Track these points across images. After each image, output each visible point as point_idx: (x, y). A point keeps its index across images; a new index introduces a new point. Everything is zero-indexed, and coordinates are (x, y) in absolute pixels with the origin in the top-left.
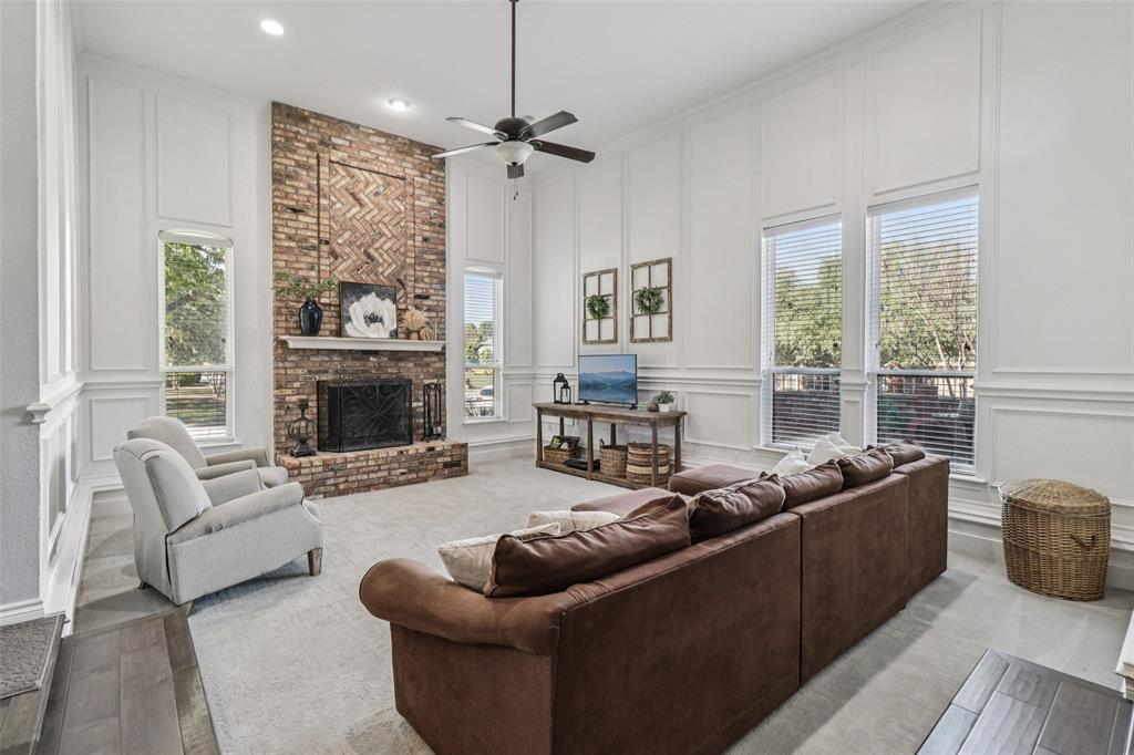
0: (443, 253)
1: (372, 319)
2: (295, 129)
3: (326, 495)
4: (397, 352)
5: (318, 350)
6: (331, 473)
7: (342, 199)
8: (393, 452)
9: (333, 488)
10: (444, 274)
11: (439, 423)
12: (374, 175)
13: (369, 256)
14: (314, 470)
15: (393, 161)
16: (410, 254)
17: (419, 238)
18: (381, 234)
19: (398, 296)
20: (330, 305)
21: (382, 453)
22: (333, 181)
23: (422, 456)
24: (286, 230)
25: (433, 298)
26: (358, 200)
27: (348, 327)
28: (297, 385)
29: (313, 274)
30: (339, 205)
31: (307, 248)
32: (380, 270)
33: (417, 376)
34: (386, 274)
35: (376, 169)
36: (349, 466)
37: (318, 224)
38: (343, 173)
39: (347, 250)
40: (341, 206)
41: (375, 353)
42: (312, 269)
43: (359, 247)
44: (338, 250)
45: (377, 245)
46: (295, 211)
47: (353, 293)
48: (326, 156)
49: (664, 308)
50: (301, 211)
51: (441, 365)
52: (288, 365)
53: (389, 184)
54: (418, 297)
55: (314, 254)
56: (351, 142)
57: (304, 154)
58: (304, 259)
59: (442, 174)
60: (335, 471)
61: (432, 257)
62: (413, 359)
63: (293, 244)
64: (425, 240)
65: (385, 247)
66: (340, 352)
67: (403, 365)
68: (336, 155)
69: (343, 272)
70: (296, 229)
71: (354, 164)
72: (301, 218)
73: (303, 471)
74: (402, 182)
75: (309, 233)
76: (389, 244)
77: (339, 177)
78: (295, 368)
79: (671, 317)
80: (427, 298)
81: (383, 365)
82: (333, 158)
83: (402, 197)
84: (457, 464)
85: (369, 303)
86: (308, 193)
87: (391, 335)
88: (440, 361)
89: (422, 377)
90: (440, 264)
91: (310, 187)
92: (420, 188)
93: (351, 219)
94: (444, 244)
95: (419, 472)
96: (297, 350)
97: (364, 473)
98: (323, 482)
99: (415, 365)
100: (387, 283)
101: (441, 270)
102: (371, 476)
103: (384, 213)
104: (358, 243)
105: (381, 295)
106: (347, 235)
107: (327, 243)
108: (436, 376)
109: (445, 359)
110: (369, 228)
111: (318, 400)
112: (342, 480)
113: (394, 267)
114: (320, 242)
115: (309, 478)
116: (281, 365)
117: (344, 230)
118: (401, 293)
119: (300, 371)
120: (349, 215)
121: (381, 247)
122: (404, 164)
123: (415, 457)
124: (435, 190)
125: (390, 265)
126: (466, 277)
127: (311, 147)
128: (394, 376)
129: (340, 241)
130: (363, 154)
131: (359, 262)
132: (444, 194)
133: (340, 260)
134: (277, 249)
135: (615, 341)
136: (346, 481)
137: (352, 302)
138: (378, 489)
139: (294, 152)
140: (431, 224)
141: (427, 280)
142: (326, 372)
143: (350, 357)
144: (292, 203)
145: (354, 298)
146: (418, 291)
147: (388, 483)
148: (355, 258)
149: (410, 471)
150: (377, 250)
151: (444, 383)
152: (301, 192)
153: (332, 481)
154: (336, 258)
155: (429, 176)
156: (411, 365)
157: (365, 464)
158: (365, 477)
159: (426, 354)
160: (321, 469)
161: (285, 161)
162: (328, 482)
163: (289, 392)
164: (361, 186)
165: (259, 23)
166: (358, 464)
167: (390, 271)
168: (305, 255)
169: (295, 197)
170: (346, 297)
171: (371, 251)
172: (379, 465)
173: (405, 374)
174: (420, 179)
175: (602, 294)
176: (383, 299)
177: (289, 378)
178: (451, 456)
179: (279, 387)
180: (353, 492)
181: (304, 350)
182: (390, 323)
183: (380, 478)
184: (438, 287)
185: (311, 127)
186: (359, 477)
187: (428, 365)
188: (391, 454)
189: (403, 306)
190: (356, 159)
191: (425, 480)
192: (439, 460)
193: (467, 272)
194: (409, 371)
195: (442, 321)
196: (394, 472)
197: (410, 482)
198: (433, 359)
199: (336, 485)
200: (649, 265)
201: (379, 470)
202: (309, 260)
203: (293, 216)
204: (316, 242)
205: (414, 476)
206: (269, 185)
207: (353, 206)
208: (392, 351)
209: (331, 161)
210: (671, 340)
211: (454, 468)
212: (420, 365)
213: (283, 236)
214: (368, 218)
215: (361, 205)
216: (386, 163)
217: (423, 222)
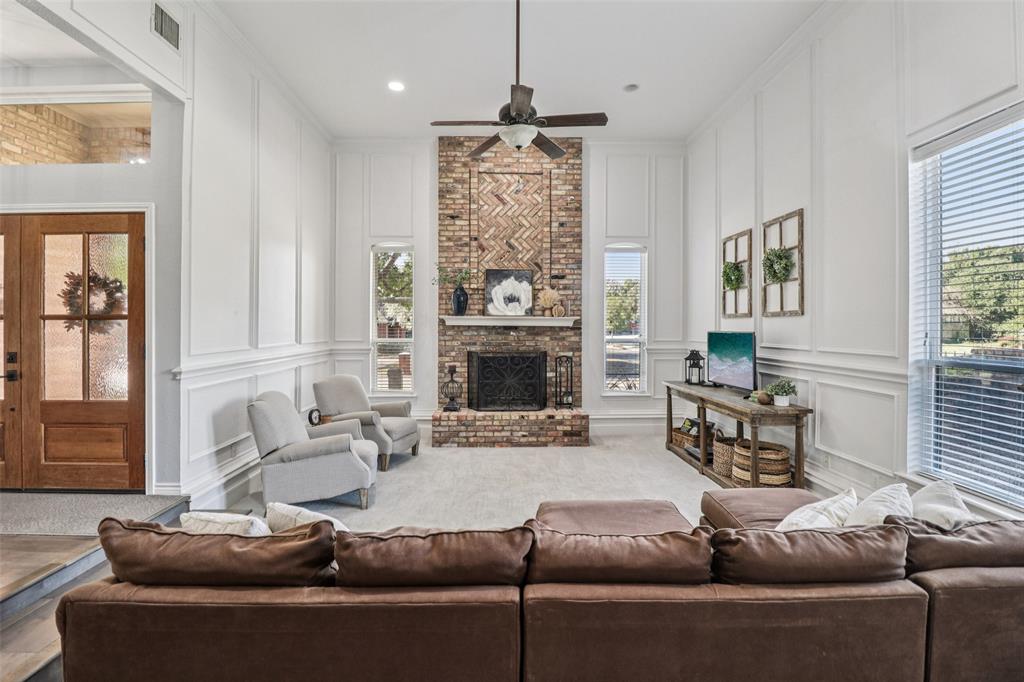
0: (579, 235)
1: (511, 299)
2: (453, 154)
3: (459, 444)
4: (534, 327)
5: (469, 327)
6: (463, 428)
7: (489, 202)
8: (515, 415)
9: (465, 440)
10: (581, 254)
11: (570, 393)
12: (514, 176)
13: (511, 246)
14: (450, 423)
15: (531, 160)
16: (545, 240)
17: (555, 225)
18: (521, 226)
19: (535, 278)
20: (478, 289)
21: (506, 415)
22: (482, 188)
23: (543, 422)
24: (447, 233)
25: (568, 277)
26: (501, 200)
27: (490, 308)
28: (453, 354)
29: (465, 265)
30: (486, 207)
31: (461, 246)
32: (520, 256)
33: (553, 349)
34: (525, 259)
35: (516, 170)
36: (478, 423)
37: (470, 225)
38: (489, 179)
39: (492, 243)
40: (489, 207)
41: (515, 328)
42: (465, 261)
43: (502, 239)
44: (485, 244)
45: (517, 235)
46: (453, 217)
47: (495, 279)
48: (475, 169)
49: (795, 273)
50: (457, 217)
51: (576, 339)
52: (447, 338)
53: (528, 181)
54: (556, 277)
55: (467, 249)
56: (496, 152)
57: (459, 172)
58: (459, 254)
59: (578, 162)
60: (467, 426)
61: (568, 240)
62: (549, 333)
63: (451, 244)
64: (562, 225)
65: (524, 237)
66: (486, 328)
67: (539, 338)
68: (483, 167)
69: (489, 262)
70: (454, 231)
71: (498, 170)
72: (458, 222)
73: (442, 423)
74: (539, 177)
75: (463, 234)
76: (528, 233)
77: (486, 184)
78: (452, 340)
79: (802, 285)
80: (563, 277)
81: (521, 338)
82: (481, 170)
83: (539, 191)
84: (578, 434)
85: (509, 286)
86: (462, 201)
87: (526, 313)
88: (575, 335)
89: (557, 349)
90: (576, 245)
91: (464, 197)
92: (557, 179)
93: (495, 217)
94: (580, 226)
95: (540, 437)
96: (453, 327)
97: (490, 431)
98: (457, 434)
99: (551, 339)
100: (525, 267)
101: (577, 251)
102: (496, 434)
103: (523, 207)
104: (501, 236)
105: (519, 278)
106: (492, 231)
107: (476, 239)
108: (572, 350)
109: (580, 334)
110: (510, 223)
111: (468, 367)
112: (472, 434)
113: (532, 252)
114: (471, 239)
115: (447, 429)
116: (442, 338)
117: (491, 227)
118: (539, 275)
119: (455, 343)
120: (494, 214)
121: (521, 237)
122: (542, 161)
123: (535, 422)
124: (571, 177)
125: (528, 251)
126: (606, 254)
127: (465, 165)
128: (532, 349)
129: (487, 236)
130: (505, 160)
131: (502, 252)
132: (581, 180)
133: (486, 251)
134: (442, 249)
135: (750, 314)
136: (475, 436)
137: (494, 286)
138: (502, 446)
139: (452, 171)
140: (567, 209)
141: (563, 261)
142: (475, 344)
143: (494, 331)
144: (451, 212)
145: (496, 283)
146: (554, 272)
147: (510, 443)
148: (498, 248)
149: (532, 434)
150: (517, 240)
151: (580, 356)
152: (457, 202)
153: (464, 434)
154: (483, 250)
155: (565, 166)
156: (547, 339)
157: (490, 423)
158: (491, 434)
159: (562, 329)
160: (455, 423)
161: (446, 180)
162: (461, 434)
163: (447, 359)
164: (504, 187)
165: (387, 85)
166: (485, 423)
167: (528, 256)
168: (460, 251)
169: (453, 206)
170: (490, 282)
171: (512, 241)
172: (503, 426)
173: (542, 347)
174: (557, 171)
175: (739, 260)
176: (520, 282)
177: (448, 349)
178: (572, 426)
179: (440, 355)
180: (481, 446)
181: (459, 327)
182: (526, 302)
183: (503, 437)
184: (574, 266)
185: (465, 149)
186: (486, 434)
187: (563, 339)
188: (513, 418)
189: (539, 287)
190: (499, 166)
191: (545, 444)
192: (559, 428)
193: (606, 250)
194: (545, 344)
195: (578, 299)
196: (515, 434)
197: (530, 445)
198: (569, 333)
199: (467, 438)
200: (780, 221)
201: (503, 430)
202: (463, 255)
203: (452, 222)
204: (468, 239)
205: (534, 439)
206: (437, 200)
207: (497, 206)
208: (530, 327)
209: (479, 173)
210: (803, 314)
211: (574, 438)
212: (556, 339)
213: (444, 239)
214: (509, 213)
215: (504, 204)
216: (526, 163)
217: (559, 209)
